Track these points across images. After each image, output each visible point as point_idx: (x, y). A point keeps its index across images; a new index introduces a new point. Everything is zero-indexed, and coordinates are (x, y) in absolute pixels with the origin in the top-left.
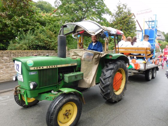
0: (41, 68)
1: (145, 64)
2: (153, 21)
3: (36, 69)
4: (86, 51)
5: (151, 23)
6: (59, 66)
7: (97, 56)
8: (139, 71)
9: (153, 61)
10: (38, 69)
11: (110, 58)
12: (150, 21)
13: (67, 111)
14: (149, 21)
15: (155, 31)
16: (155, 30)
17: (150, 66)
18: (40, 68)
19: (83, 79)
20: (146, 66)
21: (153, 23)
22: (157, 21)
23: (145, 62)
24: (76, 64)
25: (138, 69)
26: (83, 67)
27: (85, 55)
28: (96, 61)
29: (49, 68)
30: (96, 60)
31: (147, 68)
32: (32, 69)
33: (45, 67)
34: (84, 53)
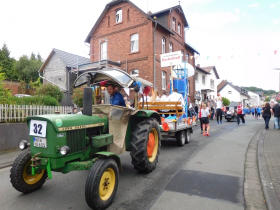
0: (70, 129)
1: (176, 122)
2: (182, 70)
3: (64, 130)
4: (114, 107)
5: (180, 71)
6: (87, 126)
7: (128, 113)
8: (170, 132)
9: (185, 120)
10: (67, 129)
11: (143, 115)
12: (179, 69)
13: (105, 179)
14: (177, 69)
15: (185, 83)
16: (185, 81)
17: (182, 126)
18: (68, 128)
19: (113, 142)
20: (177, 126)
21: (183, 72)
22: (187, 69)
23: (176, 121)
24: (103, 124)
25: (167, 130)
26: (111, 128)
27: (113, 112)
28: (126, 120)
29: (77, 128)
30: (125, 118)
31: (178, 128)
32: (61, 129)
33: (74, 128)
34: (111, 109)
